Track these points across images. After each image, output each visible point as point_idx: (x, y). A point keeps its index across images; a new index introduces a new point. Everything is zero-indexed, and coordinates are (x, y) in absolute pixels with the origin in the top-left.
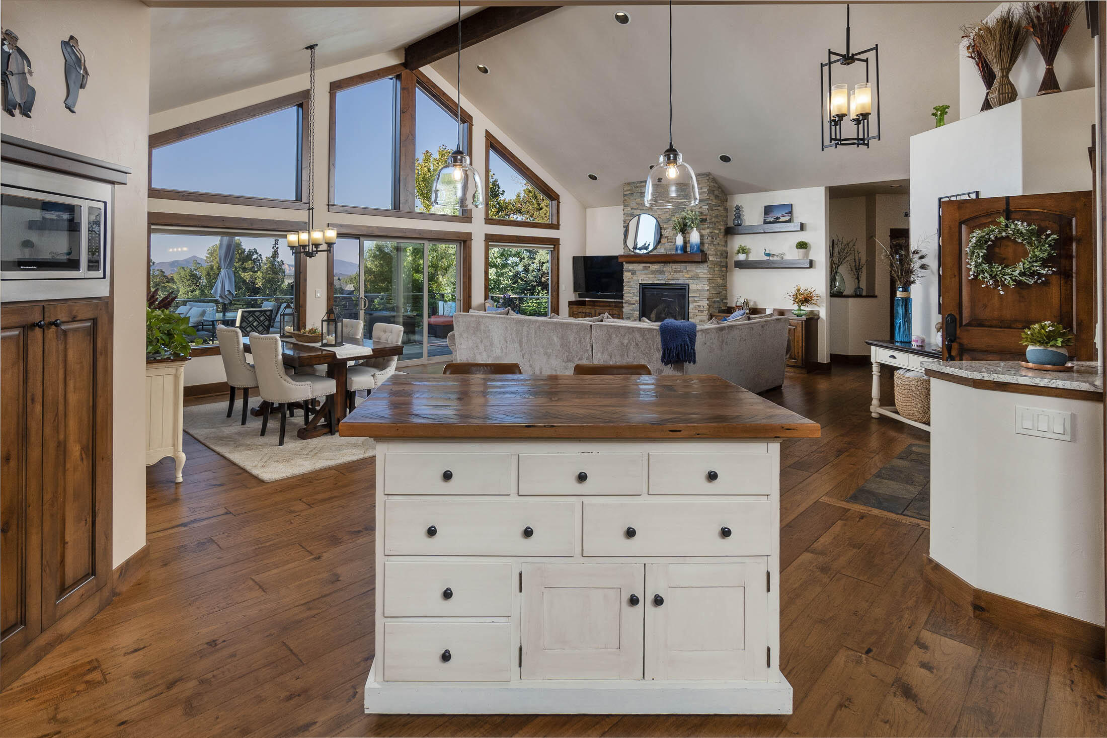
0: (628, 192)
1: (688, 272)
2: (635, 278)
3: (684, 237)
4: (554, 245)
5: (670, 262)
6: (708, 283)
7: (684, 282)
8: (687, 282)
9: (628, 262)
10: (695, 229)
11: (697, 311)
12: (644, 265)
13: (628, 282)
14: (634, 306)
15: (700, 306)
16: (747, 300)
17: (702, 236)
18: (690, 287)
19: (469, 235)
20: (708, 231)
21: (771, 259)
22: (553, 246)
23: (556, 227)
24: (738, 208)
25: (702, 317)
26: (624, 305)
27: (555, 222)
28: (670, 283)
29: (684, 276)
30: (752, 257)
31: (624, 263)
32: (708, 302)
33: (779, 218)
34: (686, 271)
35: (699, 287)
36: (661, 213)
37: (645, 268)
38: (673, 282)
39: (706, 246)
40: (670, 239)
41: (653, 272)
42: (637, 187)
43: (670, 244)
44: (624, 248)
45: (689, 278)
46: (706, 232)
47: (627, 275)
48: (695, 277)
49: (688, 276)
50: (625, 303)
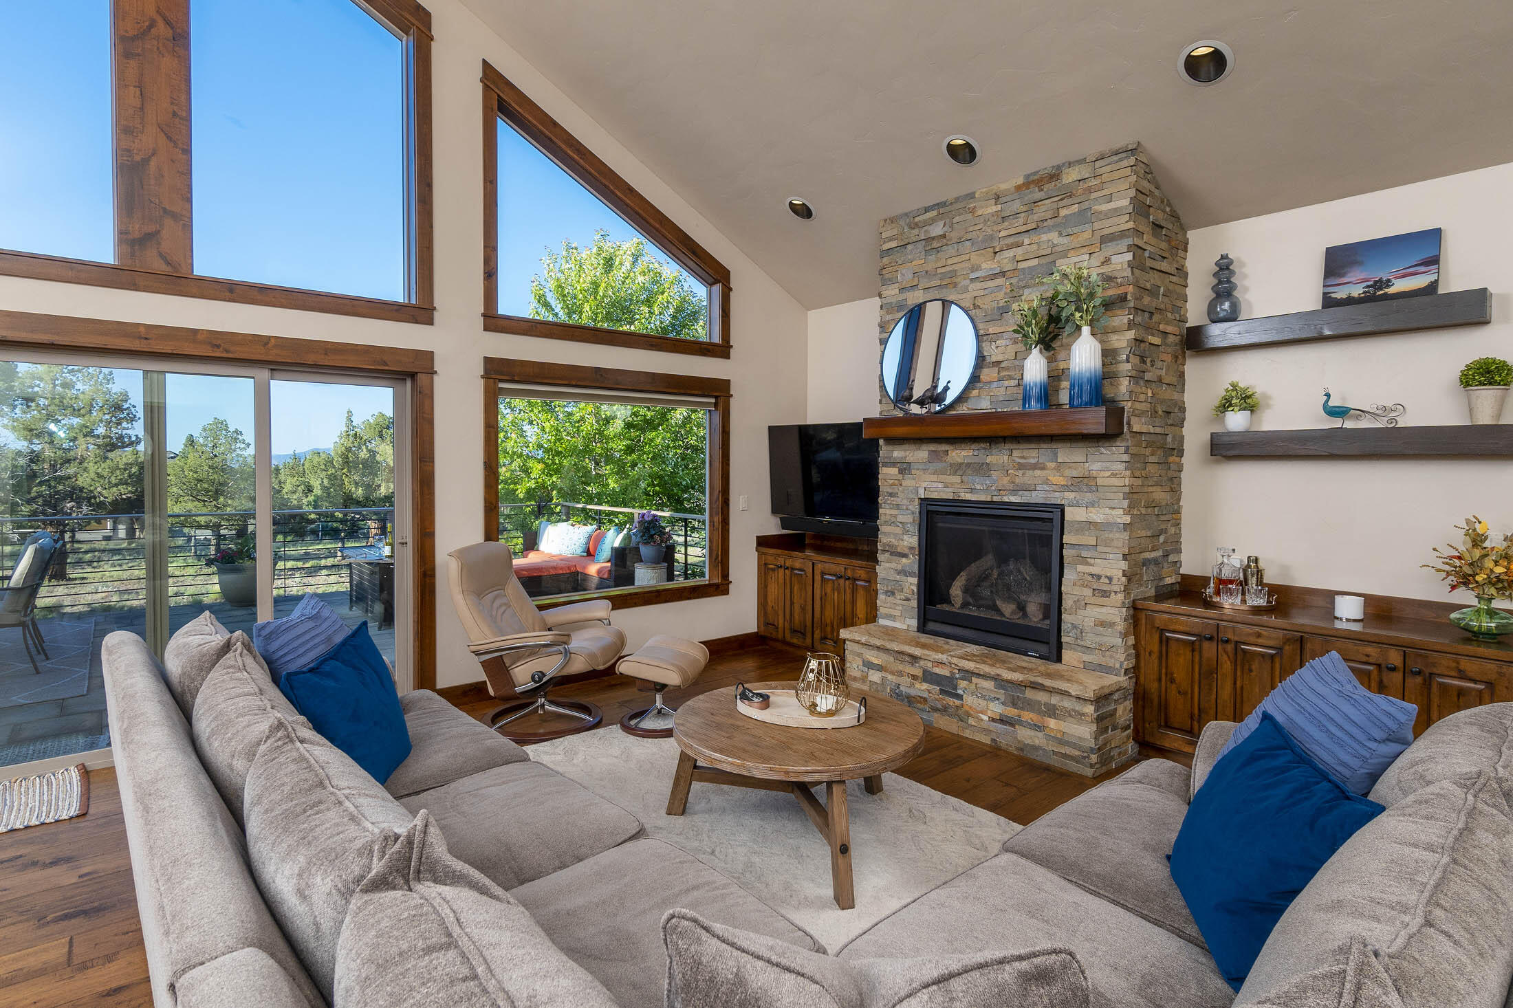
0: (893, 244)
1: (1059, 467)
2: (908, 482)
3: (1050, 361)
4: (716, 397)
5: (1004, 439)
6: (1126, 504)
7: (1045, 498)
8: (1056, 498)
9: (892, 440)
10: (1086, 330)
11: (1088, 592)
12: (933, 447)
13: (891, 495)
14: (904, 560)
15: (1099, 577)
16: (1256, 560)
17: (1108, 355)
18: (1067, 517)
19: (429, 356)
20: (1131, 334)
21: (1349, 424)
22: (713, 400)
23: (722, 350)
24: (1224, 270)
25: (1104, 610)
26: (880, 557)
27: (717, 339)
28: (1006, 499)
29: (1046, 481)
30: (1272, 421)
31: (881, 442)
32: (1124, 565)
33: (1388, 283)
34: (1053, 465)
35: (1097, 515)
36: (982, 293)
37: (934, 456)
38: (1014, 499)
39: (1124, 385)
40: (1007, 369)
41: (957, 468)
42: (916, 225)
43: (1007, 383)
44: (880, 402)
45: (1065, 488)
46: (1122, 340)
47: (887, 474)
48: (1085, 483)
49: (1062, 481)
50: (884, 551)
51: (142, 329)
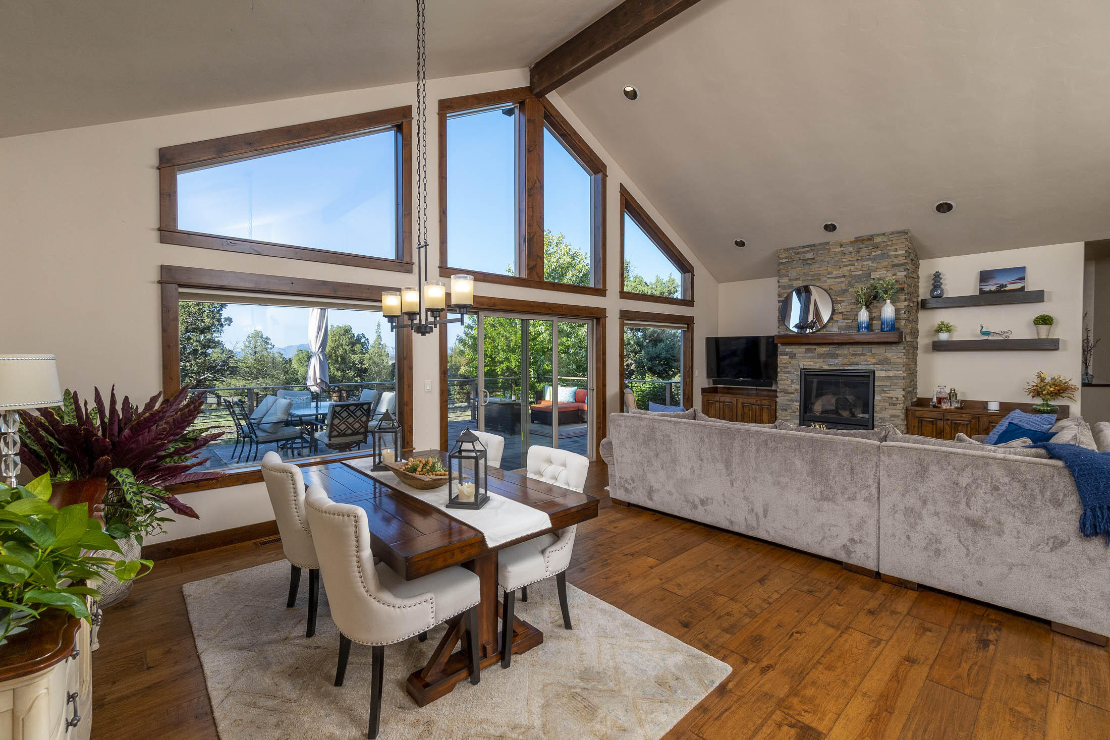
0: (786, 260)
1: (873, 355)
2: (794, 362)
3: (870, 312)
4: (688, 324)
5: (845, 344)
6: (904, 369)
7: (866, 367)
8: (871, 367)
9: (783, 344)
10: (888, 301)
11: (887, 404)
12: (807, 347)
13: (785, 367)
14: (792, 395)
15: (892, 398)
16: (954, 390)
17: (897, 311)
18: (876, 375)
19: (604, 310)
20: (906, 303)
21: (990, 338)
22: (686, 326)
23: (688, 302)
24: (937, 277)
25: (894, 411)
26: (778, 394)
27: (688, 298)
28: (846, 368)
29: (867, 361)
30: (957, 337)
31: (779, 345)
32: (903, 393)
33: (1005, 286)
34: (870, 354)
35: (891, 374)
36: (833, 283)
37: (808, 351)
38: (849, 368)
39: (903, 322)
40: (846, 315)
41: (820, 356)
42: (798, 253)
43: (846, 321)
44: (779, 327)
45: (875, 363)
46: (903, 305)
47: (782, 359)
48: (885, 362)
49: (874, 360)
50: (780, 392)
51: (532, 303)
